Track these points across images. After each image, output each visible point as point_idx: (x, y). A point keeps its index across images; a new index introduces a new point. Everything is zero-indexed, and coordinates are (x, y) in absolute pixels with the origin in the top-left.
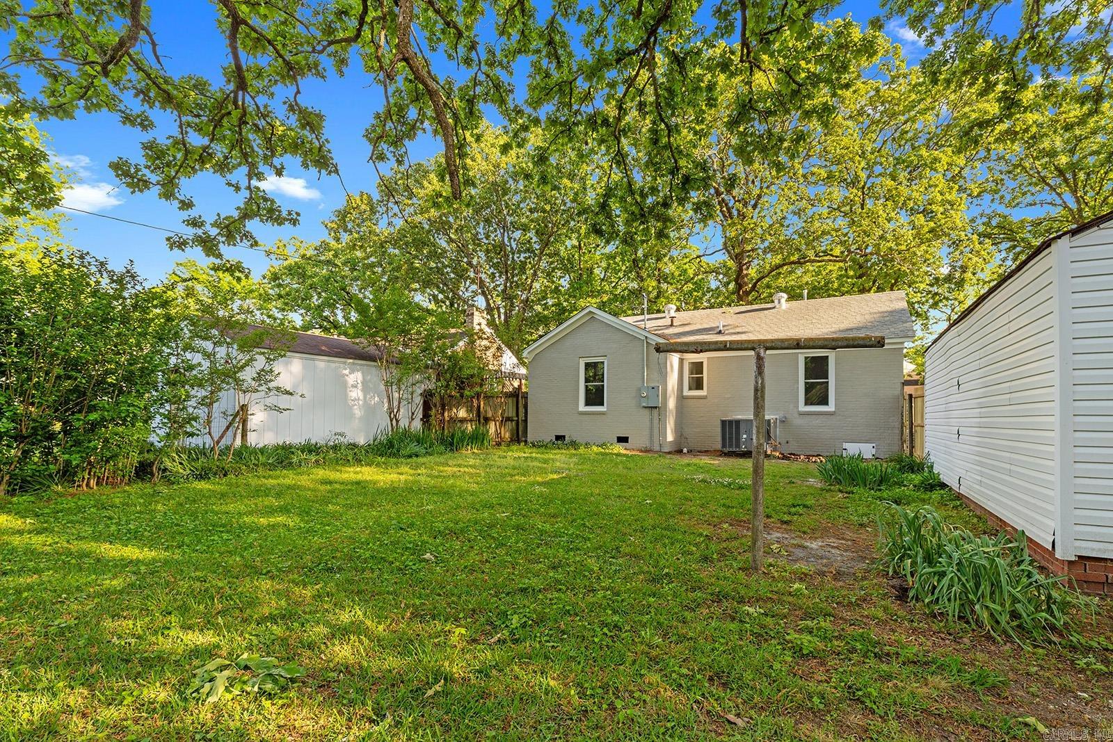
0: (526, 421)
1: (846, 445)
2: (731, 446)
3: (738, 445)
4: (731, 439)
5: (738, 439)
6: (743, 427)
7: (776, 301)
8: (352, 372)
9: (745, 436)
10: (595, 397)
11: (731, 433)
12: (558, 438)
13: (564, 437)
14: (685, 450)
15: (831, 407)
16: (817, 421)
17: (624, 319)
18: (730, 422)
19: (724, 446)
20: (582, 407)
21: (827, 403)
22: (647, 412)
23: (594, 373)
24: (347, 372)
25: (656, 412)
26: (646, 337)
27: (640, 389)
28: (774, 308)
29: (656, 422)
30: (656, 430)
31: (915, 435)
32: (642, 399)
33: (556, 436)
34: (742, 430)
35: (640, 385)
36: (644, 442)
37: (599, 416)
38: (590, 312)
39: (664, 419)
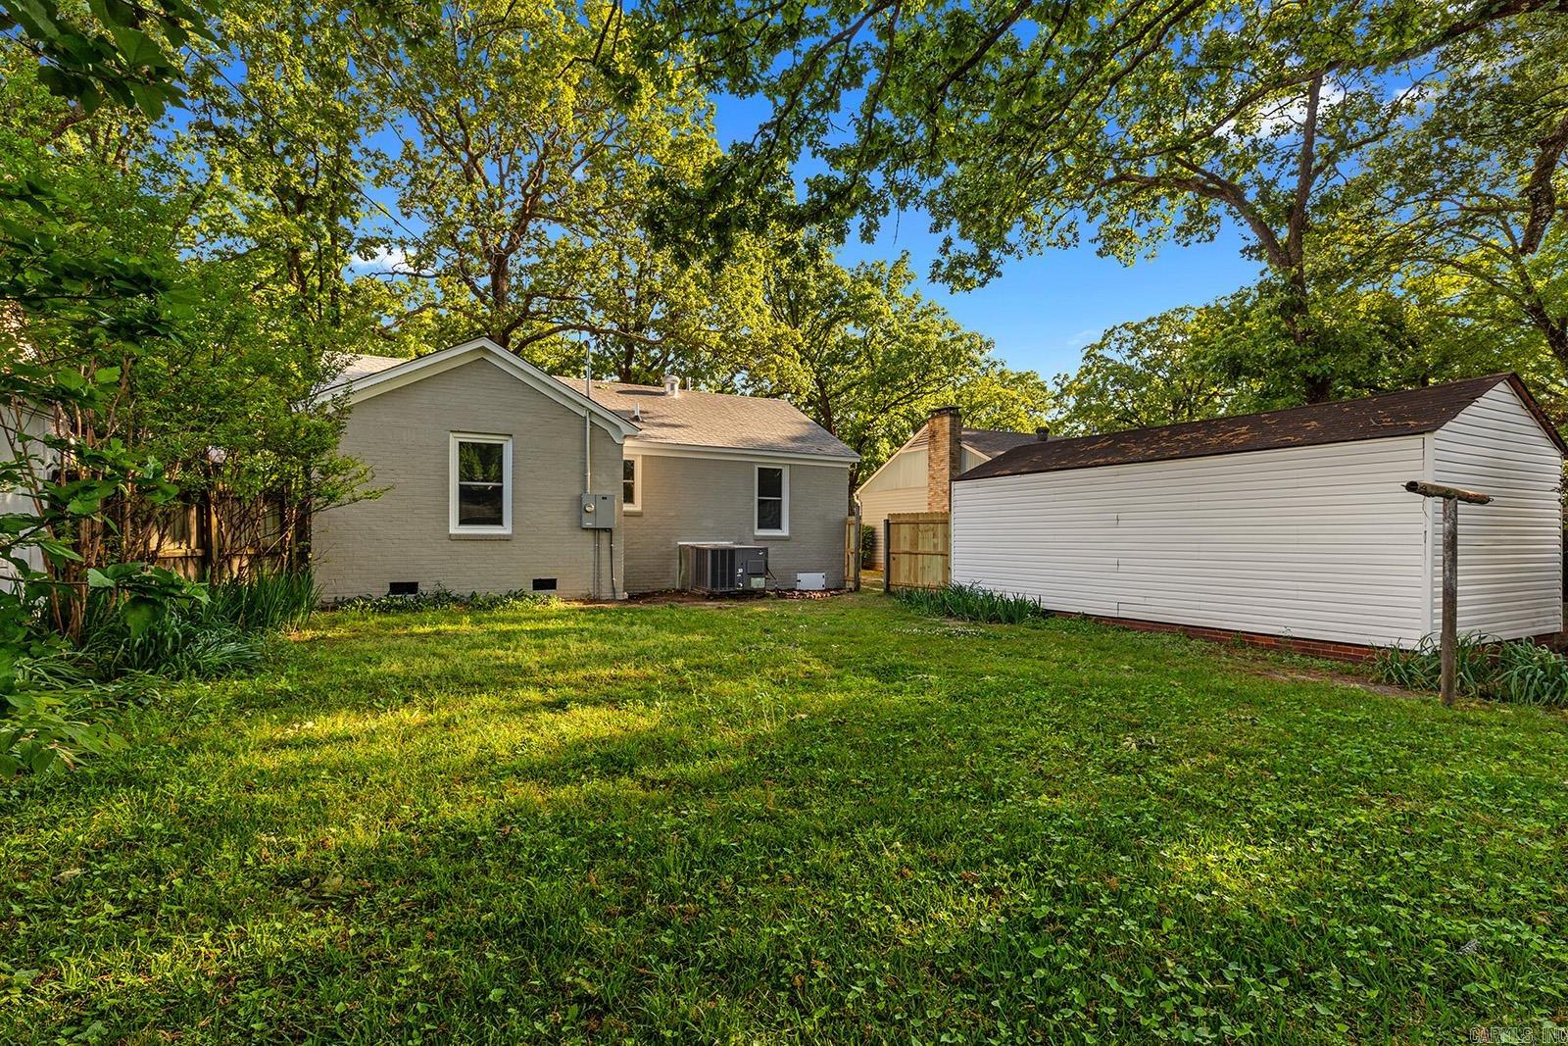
1: (800, 576)
2: (723, 585)
3: (732, 584)
4: (723, 575)
5: (732, 573)
6: (738, 559)
7: (668, 386)
9: (740, 570)
10: (482, 507)
11: (723, 568)
12: (397, 588)
13: (416, 584)
15: (785, 532)
16: (774, 548)
17: (561, 379)
18: (723, 551)
19: (714, 584)
20: (455, 528)
21: (779, 527)
22: (589, 536)
25: (604, 536)
26: (591, 412)
27: (580, 499)
28: (663, 394)
29: (605, 553)
30: (605, 568)
31: (892, 562)
32: (585, 515)
33: (392, 584)
34: (737, 562)
35: (577, 491)
36: (585, 586)
37: (496, 544)
38: (483, 349)
39: (619, 547)
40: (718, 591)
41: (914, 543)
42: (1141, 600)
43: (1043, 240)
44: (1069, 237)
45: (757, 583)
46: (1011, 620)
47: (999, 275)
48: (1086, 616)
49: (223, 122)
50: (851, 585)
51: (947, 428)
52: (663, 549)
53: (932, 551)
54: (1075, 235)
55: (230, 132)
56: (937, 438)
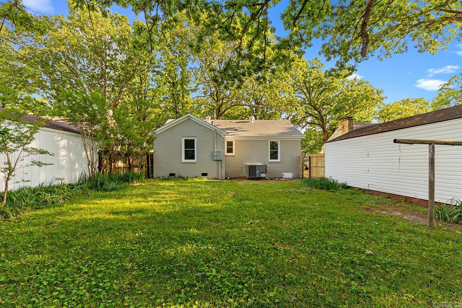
0: (152, 167)
1: (284, 174)
2: (252, 176)
3: (255, 175)
4: (252, 173)
5: (255, 172)
6: (257, 168)
7: (250, 120)
8: (62, 139)
9: (258, 172)
10: (190, 155)
11: (252, 171)
12: (171, 175)
13: (175, 174)
14: (228, 178)
15: (279, 160)
16: (275, 165)
18: (252, 166)
19: (250, 175)
20: (183, 160)
21: (277, 159)
22: (216, 162)
23: (189, 144)
24: (59, 138)
25: (220, 162)
26: (216, 130)
27: (213, 152)
28: (249, 122)
29: (220, 166)
30: (220, 170)
31: (311, 170)
32: (214, 157)
33: (170, 174)
34: (257, 169)
35: (212, 150)
36: (215, 175)
37: (192, 164)
38: (189, 116)
39: (223, 165)
40: (251, 177)
41: (317, 164)
42: (375, 184)
43: (391, 52)
44: (403, 49)
45: (263, 175)
46: (328, 189)
47: (356, 70)
48: (360, 189)
49: (157, 69)
50: (301, 177)
51: (347, 124)
52: (241, 165)
53: (321, 166)
54: (406, 48)
55: (159, 72)
56: (344, 128)
